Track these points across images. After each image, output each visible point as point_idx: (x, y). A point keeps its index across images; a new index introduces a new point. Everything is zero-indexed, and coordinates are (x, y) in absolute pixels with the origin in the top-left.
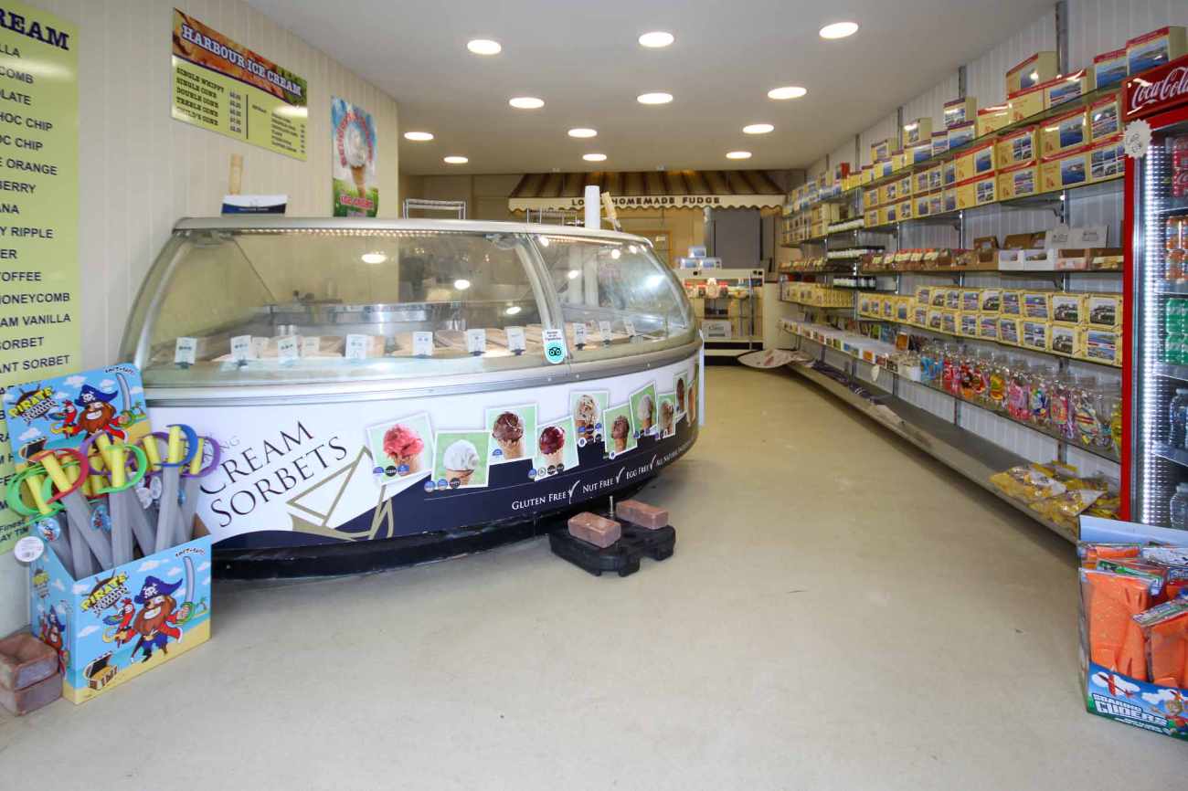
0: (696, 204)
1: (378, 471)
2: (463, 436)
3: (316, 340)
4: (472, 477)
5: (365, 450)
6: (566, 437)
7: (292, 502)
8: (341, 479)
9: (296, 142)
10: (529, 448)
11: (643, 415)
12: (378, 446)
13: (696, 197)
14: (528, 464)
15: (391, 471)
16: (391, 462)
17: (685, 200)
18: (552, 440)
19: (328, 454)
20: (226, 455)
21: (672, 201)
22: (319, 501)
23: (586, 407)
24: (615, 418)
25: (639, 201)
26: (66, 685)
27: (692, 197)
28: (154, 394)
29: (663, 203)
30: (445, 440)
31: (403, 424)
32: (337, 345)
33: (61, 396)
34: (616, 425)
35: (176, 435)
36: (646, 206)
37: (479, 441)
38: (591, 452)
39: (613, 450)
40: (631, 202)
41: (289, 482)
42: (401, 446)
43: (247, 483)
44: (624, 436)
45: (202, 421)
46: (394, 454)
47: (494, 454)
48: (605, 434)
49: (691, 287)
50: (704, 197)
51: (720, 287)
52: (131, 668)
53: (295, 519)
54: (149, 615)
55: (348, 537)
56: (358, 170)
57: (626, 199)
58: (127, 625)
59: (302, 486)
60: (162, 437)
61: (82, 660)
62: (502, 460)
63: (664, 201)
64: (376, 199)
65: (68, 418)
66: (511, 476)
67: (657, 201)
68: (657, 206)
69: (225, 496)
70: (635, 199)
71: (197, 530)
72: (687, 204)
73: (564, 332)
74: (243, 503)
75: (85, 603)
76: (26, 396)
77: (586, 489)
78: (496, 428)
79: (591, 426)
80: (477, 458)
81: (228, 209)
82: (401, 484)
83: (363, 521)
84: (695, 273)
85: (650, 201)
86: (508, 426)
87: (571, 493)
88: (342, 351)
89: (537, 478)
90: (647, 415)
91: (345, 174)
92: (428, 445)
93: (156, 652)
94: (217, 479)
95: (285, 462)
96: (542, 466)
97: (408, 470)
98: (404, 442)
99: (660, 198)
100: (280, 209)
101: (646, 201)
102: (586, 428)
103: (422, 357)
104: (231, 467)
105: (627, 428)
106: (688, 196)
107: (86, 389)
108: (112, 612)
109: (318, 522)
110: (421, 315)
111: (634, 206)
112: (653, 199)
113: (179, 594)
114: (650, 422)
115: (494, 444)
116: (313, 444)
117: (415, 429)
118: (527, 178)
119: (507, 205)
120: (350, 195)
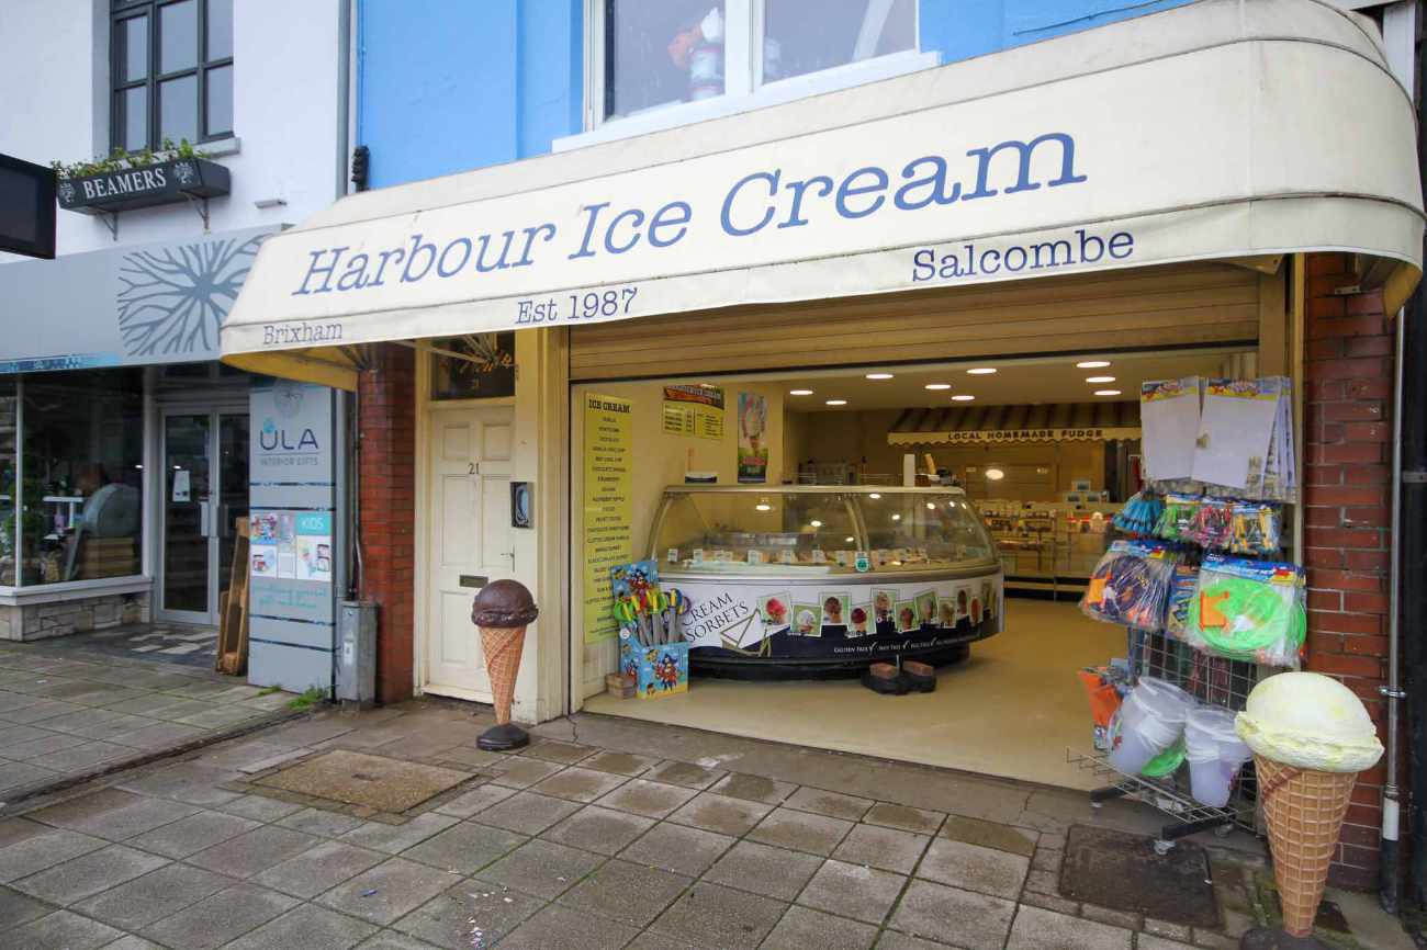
0: (1076, 437)
1: (763, 621)
2: (809, 608)
3: (731, 553)
4: (812, 631)
5: (757, 610)
6: (868, 616)
7: (722, 633)
8: (745, 623)
9: (718, 429)
10: (845, 619)
11: (925, 609)
12: (763, 609)
13: (1076, 430)
14: (844, 628)
15: (770, 622)
16: (769, 617)
17: (1064, 434)
18: (859, 616)
19: (740, 611)
20: (694, 607)
21: (1050, 434)
22: (735, 633)
23: (882, 599)
24: (903, 608)
25: (1016, 435)
26: (638, 691)
27: (1072, 430)
28: (661, 576)
29: (1041, 436)
30: (798, 608)
31: (777, 598)
32: (743, 556)
33: (629, 572)
34: (903, 614)
35: (674, 595)
36: (1023, 440)
37: (817, 612)
38: (886, 627)
39: (901, 629)
40: (1008, 435)
41: (721, 623)
42: (774, 609)
43: (701, 621)
44: (909, 621)
45: (685, 589)
46: (771, 613)
47: (824, 620)
48: (896, 617)
49: (1074, 521)
50: (1086, 431)
51: (1106, 522)
52: (660, 691)
53: (723, 641)
54: (667, 671)
55: (749, 654)
56: (754, 438)
57: (1003, 432)
58: (660, 672)
59: (727, 625)
60: (668, 594)
61: (645, 682)
62: (828, 623)
63: (1042, 434)
64: (767, 455)
65: (631, 582)
66: (834, 634)
67: (1034, 435)
68: (1035, 439)
69: (692, 627)
70: (1012, 432)
71: (681, 639)
72: (1067, 437)
73: (869, 555)
74: (700, 631)
75: (646, 657)
76: (618, 571)
77: (881, 648)
78: (826, 605)
79: (885, 611)
80: (815, 620)
81: (689, 480)
82: (774, 630)
83: (756, 646)
84: (1078, 507)
85: (1028, 435)
86: (833, 605)
87: (871, 649)
88: (746, 560)
89: (850, 637)
90: (929, 611)
91: (746, 444)
92: (789, 610)
93: (669, 688)
94: (689, 619)
95: (720, 612)
96: (852, 630)
97: (778, 622)
98: (776, 607)
99: (1038, 432)
100: (713, 480)
101: (1023, 435)
102: (882, 612)
103: (787, 564)
104: (695, 613)
105: (912, 616)
106: (1068, 430)
107: (637, 570)
108: (655, 665)
109: (735, 644)
110: (793, 541)
111: (1011, 439)
112: (1031, 432)
113: (677, 664)
114: (931, 615)
115: (824, 614)
116: (732, 605)
117: (782, 601)
118: (908, 412)
119: (886, 439)
120: (749, 457)
